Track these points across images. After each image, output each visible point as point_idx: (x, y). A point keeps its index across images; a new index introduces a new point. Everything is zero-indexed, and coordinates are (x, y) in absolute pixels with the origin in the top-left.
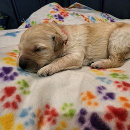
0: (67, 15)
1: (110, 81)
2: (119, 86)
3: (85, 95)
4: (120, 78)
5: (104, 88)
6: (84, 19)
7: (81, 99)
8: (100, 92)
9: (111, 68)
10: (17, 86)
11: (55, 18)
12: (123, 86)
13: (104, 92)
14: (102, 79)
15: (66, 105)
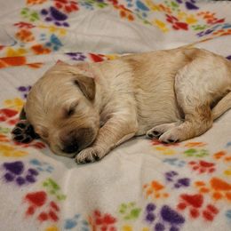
0: (76, 8)
1: (183, 162)
2: (195, 168)
3: (149, 187)
4: (198, 156)
5: (175, 173)
6: (119, 11)
7: (145, 193)
8: (169, 180)
9: (186, 140)
10: (45, 189)
11: (43, 17)
12: (200, 168)
13: (175, 179)
14: (172, 161)
15: (124, 206)
